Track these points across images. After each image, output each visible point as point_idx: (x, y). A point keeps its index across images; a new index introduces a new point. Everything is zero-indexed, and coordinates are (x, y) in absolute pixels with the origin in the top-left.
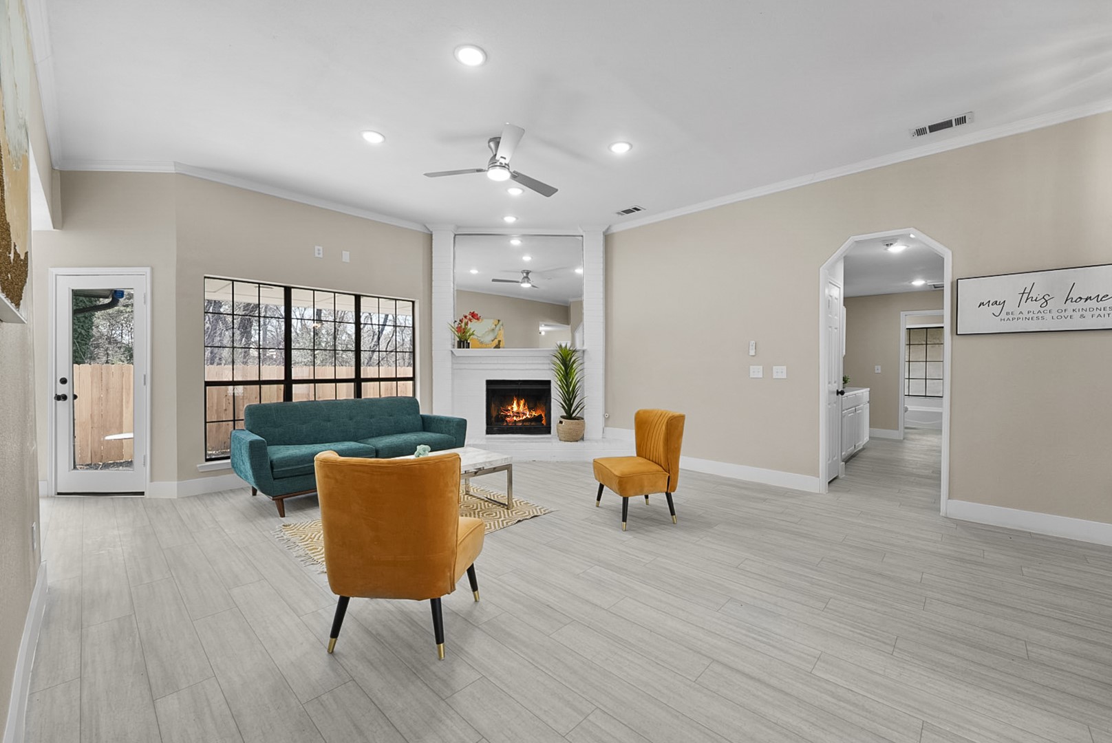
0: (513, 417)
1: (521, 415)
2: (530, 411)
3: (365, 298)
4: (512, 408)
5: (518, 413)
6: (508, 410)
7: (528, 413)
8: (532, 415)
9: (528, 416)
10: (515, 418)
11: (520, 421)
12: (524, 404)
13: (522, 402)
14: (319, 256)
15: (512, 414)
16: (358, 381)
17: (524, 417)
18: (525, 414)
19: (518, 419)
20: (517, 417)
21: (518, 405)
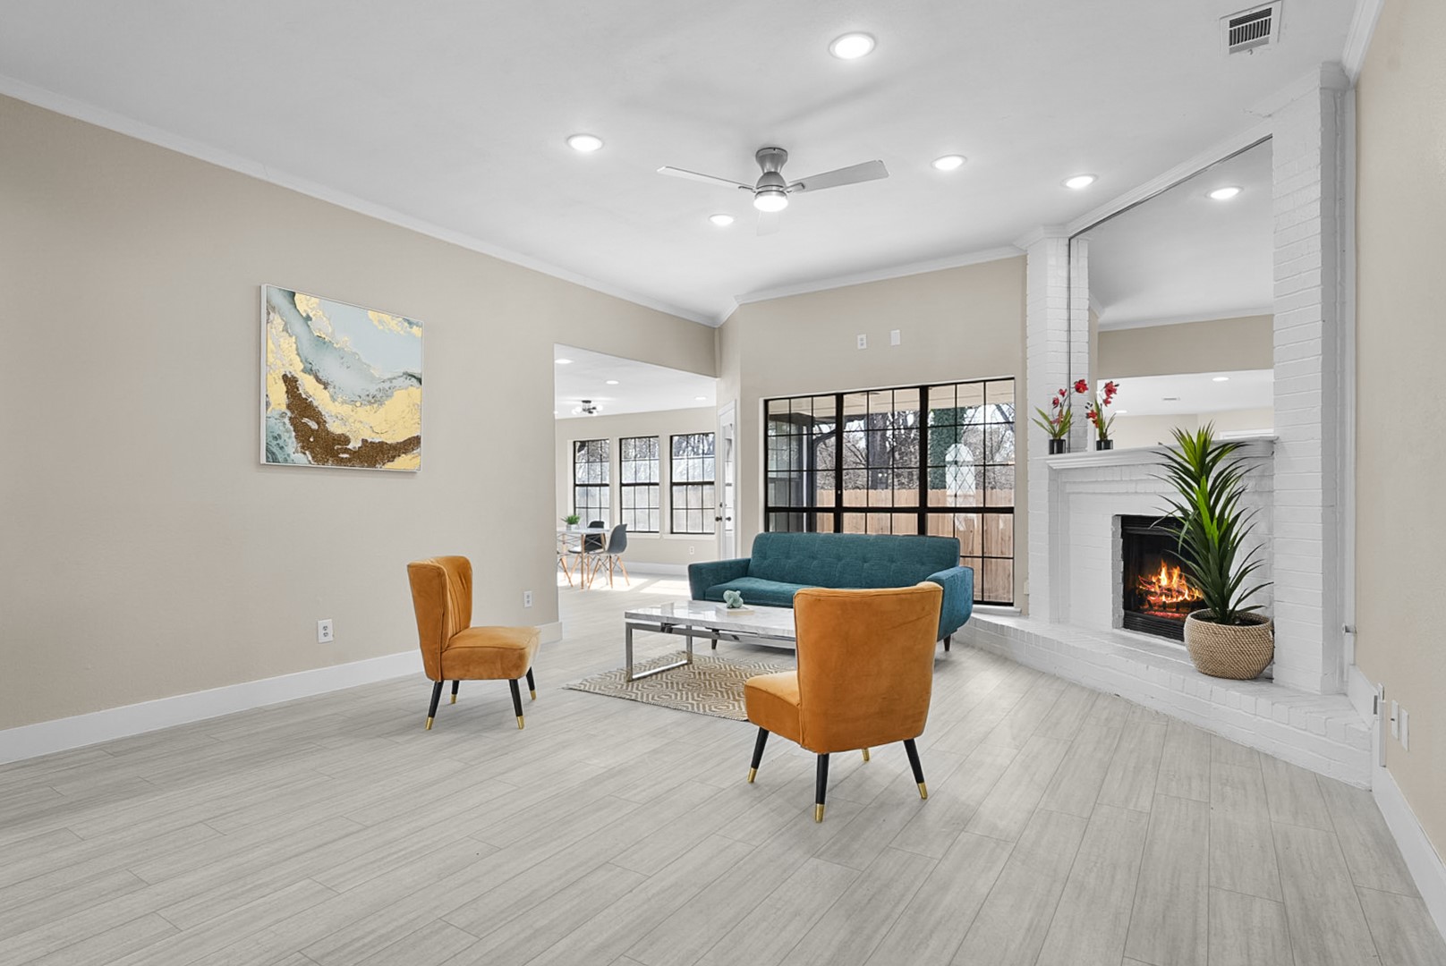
0: (1161, 595)
1: (1174, 594)
2: (1189, 589)
3: (934, 388)
4: (1159, 580)
5: (1169, 590)
6: (1151, 583)
7: (1187, 592)
8: (1193, 596)
9: (1186, 596)
10: (1164, 598)
11: (1171, 606)
12: (1180, 576)
13: (1176, 572)
14: (862, 347)
15: (1158, 590)
16: (922, 510)
17: (1180, 598)
18: (1183, 594)
19: (1169, 601)
20: (1167, 596)
21: (1170, 576)
